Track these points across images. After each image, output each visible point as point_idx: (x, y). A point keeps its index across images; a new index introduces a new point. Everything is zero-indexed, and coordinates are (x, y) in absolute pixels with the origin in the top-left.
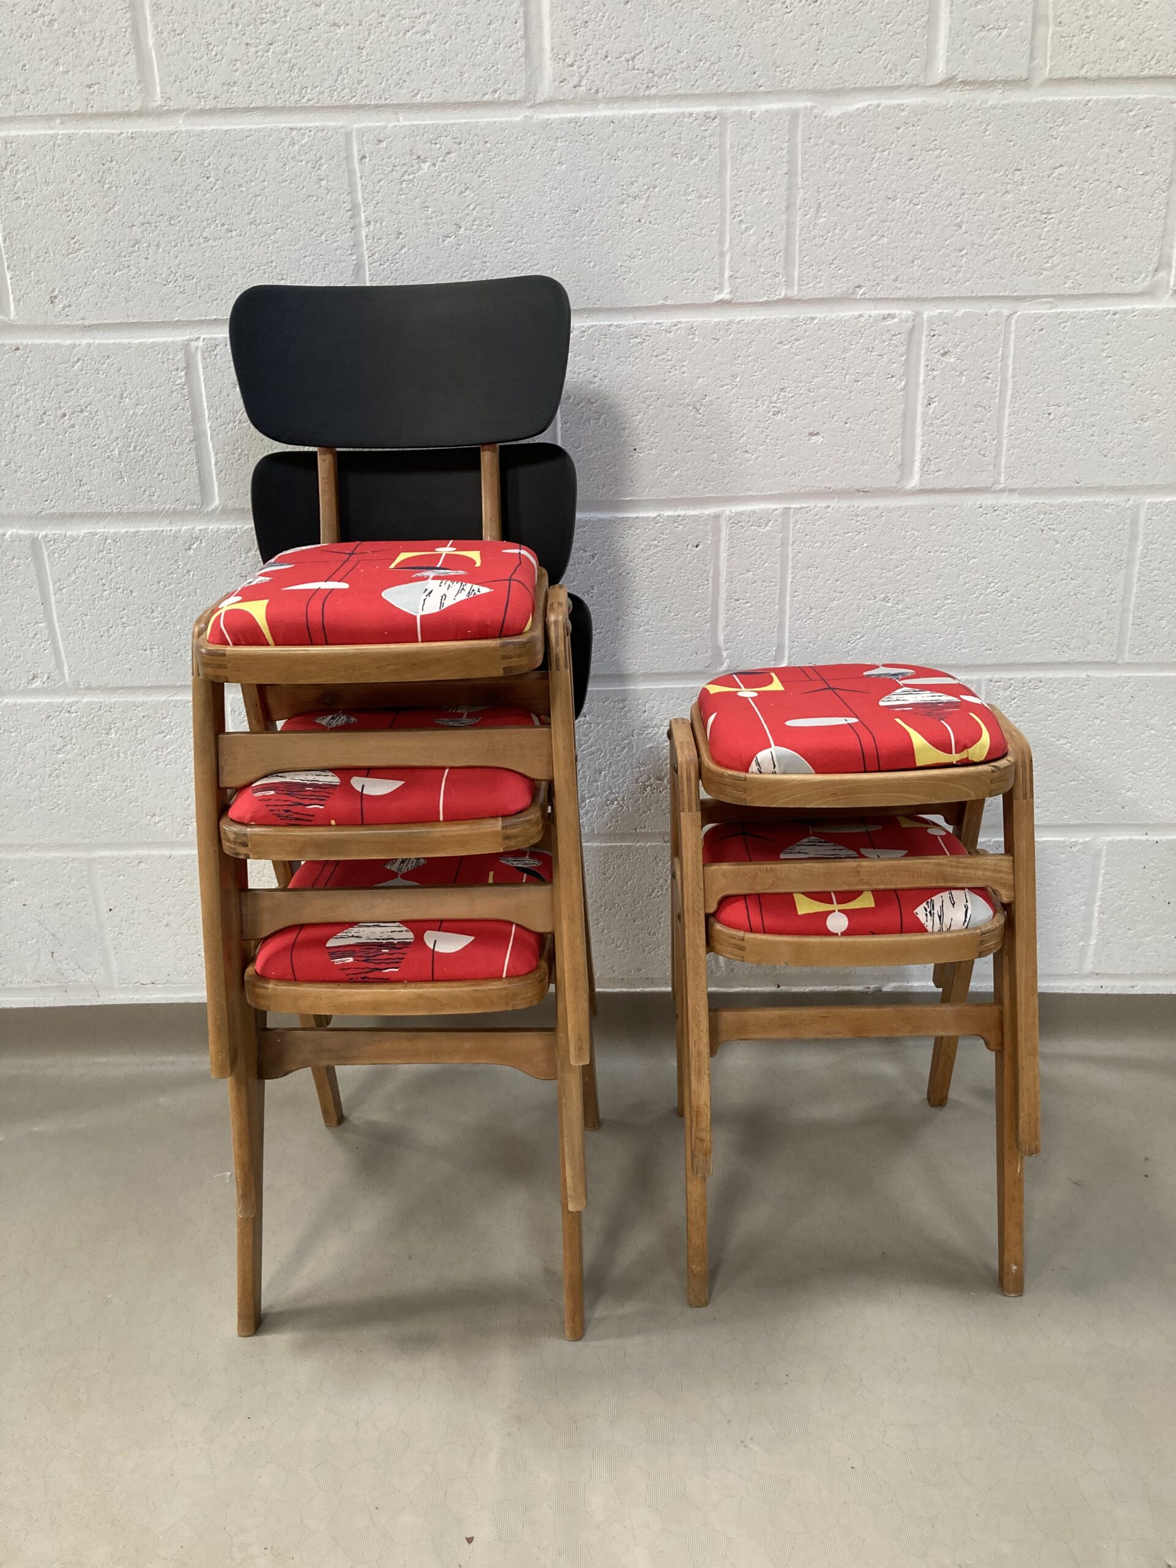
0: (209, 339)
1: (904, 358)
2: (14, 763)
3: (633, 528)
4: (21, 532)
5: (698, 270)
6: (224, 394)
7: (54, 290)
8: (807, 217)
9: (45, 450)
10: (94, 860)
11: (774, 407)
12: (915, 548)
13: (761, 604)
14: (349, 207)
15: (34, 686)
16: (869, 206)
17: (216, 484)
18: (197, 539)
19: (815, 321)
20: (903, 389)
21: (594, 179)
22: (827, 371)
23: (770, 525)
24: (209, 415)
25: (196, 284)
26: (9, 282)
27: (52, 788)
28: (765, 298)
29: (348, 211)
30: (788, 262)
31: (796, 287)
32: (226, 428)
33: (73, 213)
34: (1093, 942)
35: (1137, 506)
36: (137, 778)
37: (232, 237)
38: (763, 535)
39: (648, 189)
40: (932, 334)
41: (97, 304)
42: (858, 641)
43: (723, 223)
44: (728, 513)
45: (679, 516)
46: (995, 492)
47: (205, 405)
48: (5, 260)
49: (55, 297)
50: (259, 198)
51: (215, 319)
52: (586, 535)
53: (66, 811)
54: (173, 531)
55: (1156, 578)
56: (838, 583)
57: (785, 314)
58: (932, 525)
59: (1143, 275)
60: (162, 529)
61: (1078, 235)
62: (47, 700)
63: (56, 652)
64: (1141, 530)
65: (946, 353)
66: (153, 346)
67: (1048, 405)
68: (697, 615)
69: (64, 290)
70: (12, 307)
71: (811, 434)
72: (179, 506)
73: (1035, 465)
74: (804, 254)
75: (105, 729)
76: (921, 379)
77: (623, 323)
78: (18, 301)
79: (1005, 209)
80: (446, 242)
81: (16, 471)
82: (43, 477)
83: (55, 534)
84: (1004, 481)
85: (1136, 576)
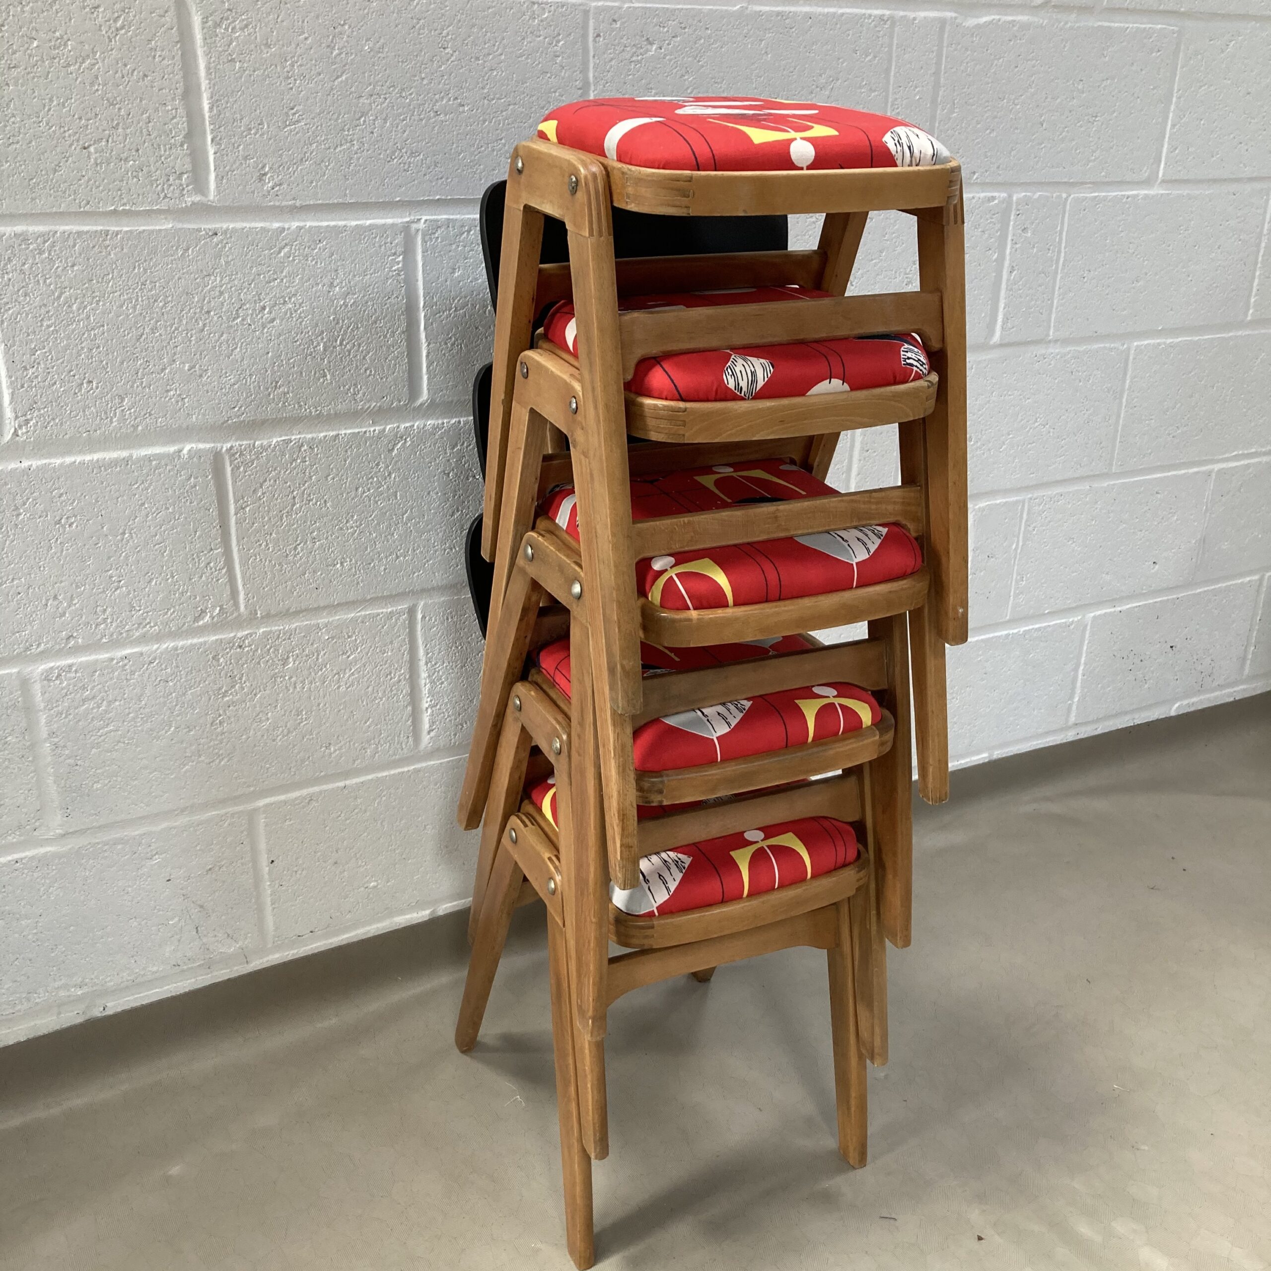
0: (431, 221)
1: (997, 234)
2: (169, 717)
4: (201, 446)
6: (442, 279)
7: (264, 167)
8: (944, 112)
9: (238, 349)
10: (255, 810)
11: (908, 278)
12: (994, 394)
14: (580, 86)
15: (201, 623)
16: (986, 104)
17: (425, 378)
18: (401, 438)
20: (995, 260)
24: (425, 303)
25: (422, 160)
26: (212, 157)
27: (214, 737)
29: (579, 89)
32: (440, 317)
33: (295, 80)
34: (1076, 699)
35: (1129, 349)
36: (314, 708)
37: (464, 112)
39: (833, 81)
40: (1018, 212)
41: (312, 182)
46: (1045, 343)
47: (421, 292)
48: (208, 132)
49: (265, 175)
50: (495, 72)
51: (438, 199)
53: (228, 761)
54: (377, 431)
58: (1006, 373)
59: (1145, 168)
60: (364, 430)
61: (1112, 135)
62: (214, 638)
63: (231, 580)
64: (1130, 367)
65: (1025, 229)
66: (370, 228)
67: (1084, 271)
69: (276, 166)
70: (213, 186)
72: (385, 403)
73: (1072, 319)
75: (282, 659)
76: (1008, 251)
78: (220, 179)
79: (1071, 111)
81: (201, 376)
82: (232, 381)
83: (241, 446)
84: (1052, 334)
85: (1124, 404)
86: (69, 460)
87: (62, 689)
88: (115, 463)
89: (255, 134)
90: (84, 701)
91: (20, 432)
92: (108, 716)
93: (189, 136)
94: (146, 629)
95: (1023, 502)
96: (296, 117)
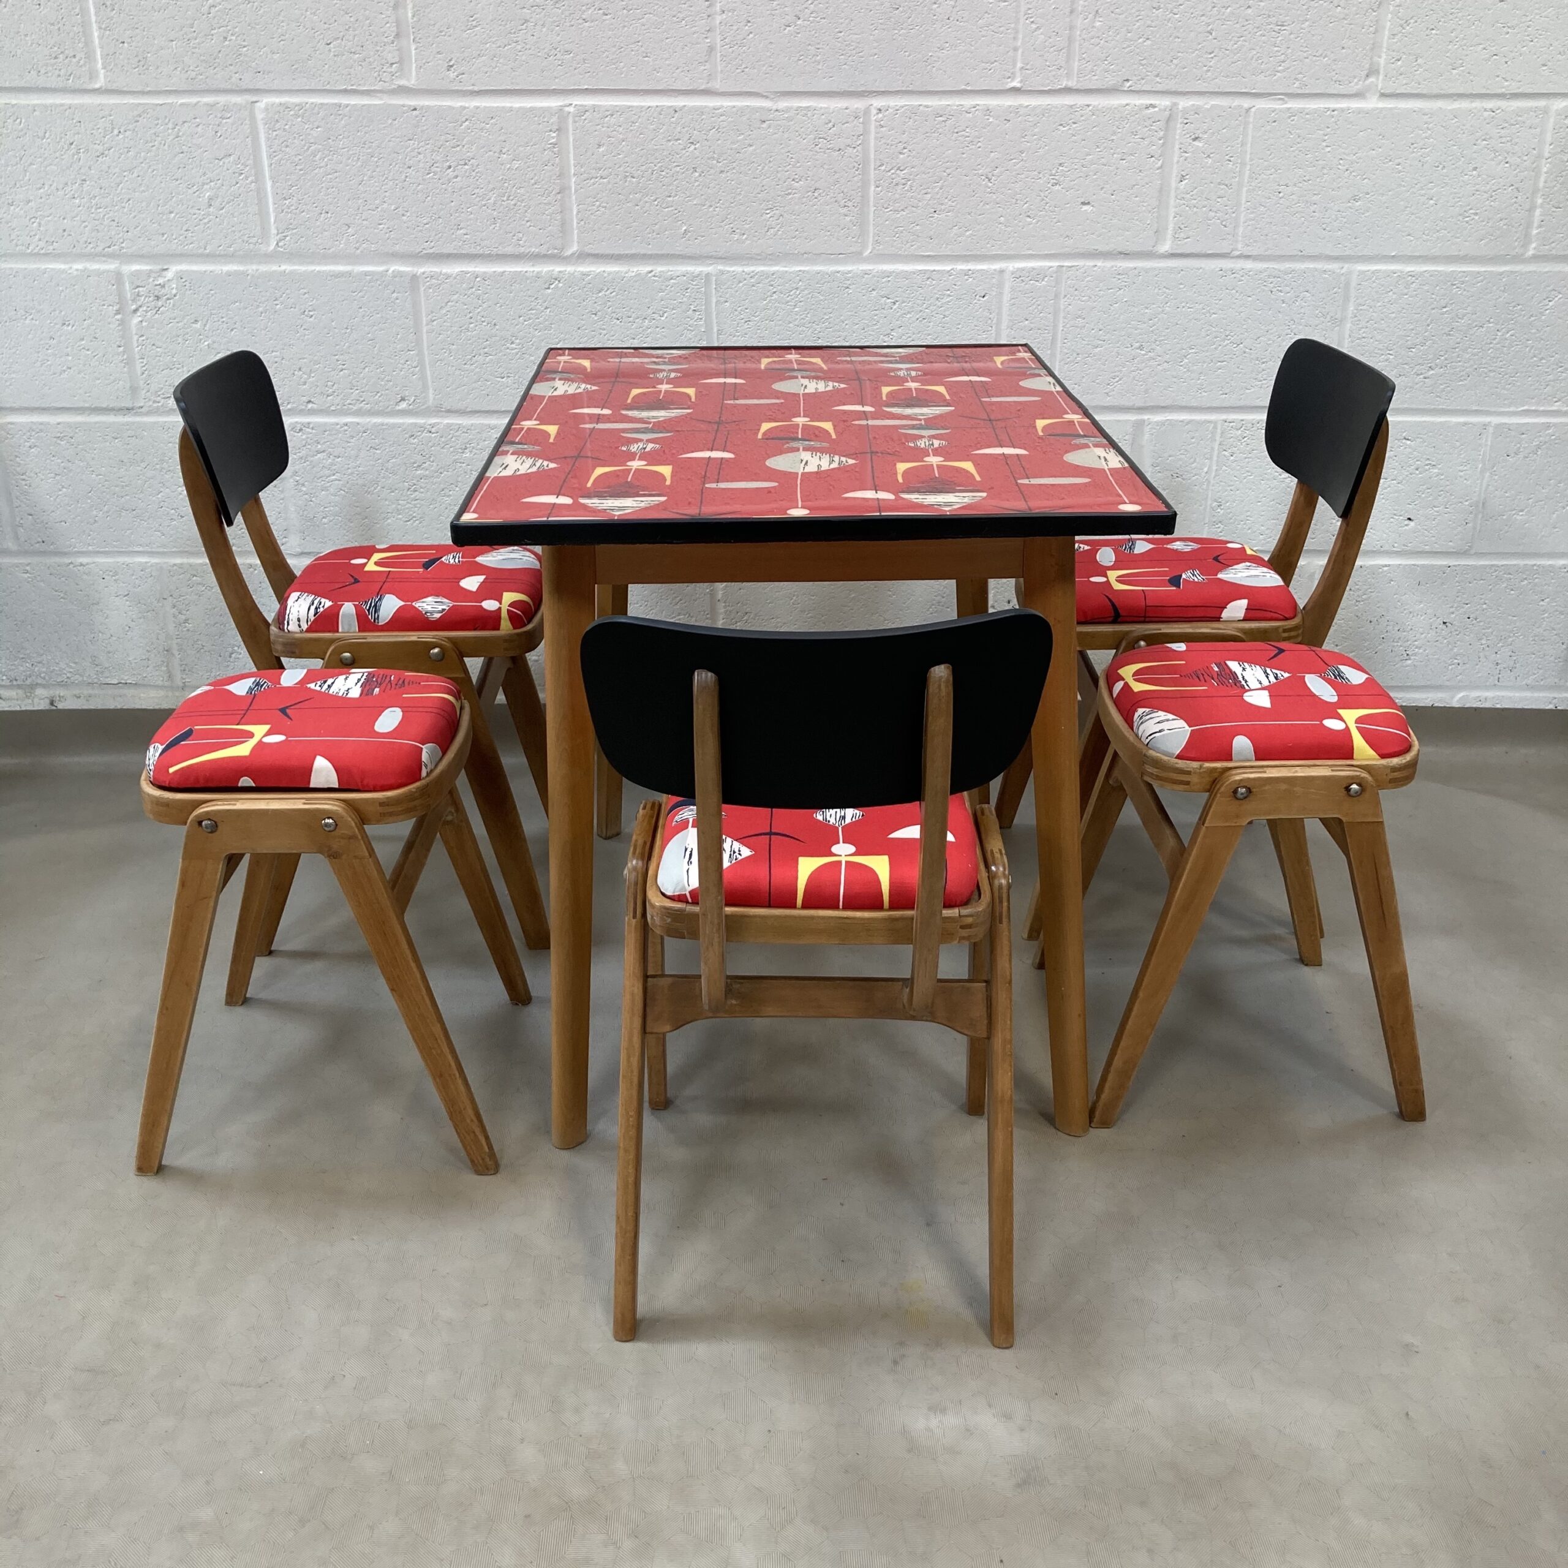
0: (581, 106)
3: (930, 280)
4: (402, 268)
5: (995, 61)
6: (589, 153)
7: (450, 60)
8: (1086, 21)
9: (430, 197)
11: (1053, 179)
12: (1167, 303)
15: (400, 408)
16: (1137, 13)
17: (576, 232)
18: (556, 279)
19: (1091, 108)
20: (1160, 168)
22: (1098, 150)
23: (1046, 280)
24: (575, 171)
26: (413, 52)
28: (1049, 88)
30: (1069, 58)
31: (1075, 78)
32: (588, 183)
35: (1350, 273)
37: (607, 20)
38: (1039, 289)
40: (1185, 121)
41: (486, 73)
42: (1116, 384)
43: (1017, 22)
44: (1011, 269)
45: (970, 270)
46: (1233, 257)
47: (572, 162)
48: (411, 33)
49: (451, 66)
51: (586, 89)
52: (890, 284)
54: (535, 272)
55: (1364, 335)
56: (1101, 332)
57: (1065, 101)
58: (1181, 284)
59: (1356, 80)
60: (526, 270)
61: (1305, 45)
62: (411, 421)
63: (423, 378)
64: (1353, 293)
65: (1196, 138)
66: (532, 109)
67: (1279, 185)
69: (460, 60)
70: (414, 73)
71: (1083, 203)
72: (543, 250)
73: (1267, 235)
74: (1083, 51)
75: (461, 449)
76: (1175, 160)
77: (930, 104)
78: (419, 68)
79: (1247, 21)
80: (786, 31)
81: (403, 215)
82: (425, 221)
83: (431, 272)
84: (1241, 248)
85: (1347, 333)
86: (311, 268)
87: (304, 440)
88: (341, 274)
89: (445, 35)
90: (319, 452)
91: (280, 244)
92: (334, 467)
93: (398, 35)
94: (362, 405)
95: (1215, 423)
96: (474, 23)
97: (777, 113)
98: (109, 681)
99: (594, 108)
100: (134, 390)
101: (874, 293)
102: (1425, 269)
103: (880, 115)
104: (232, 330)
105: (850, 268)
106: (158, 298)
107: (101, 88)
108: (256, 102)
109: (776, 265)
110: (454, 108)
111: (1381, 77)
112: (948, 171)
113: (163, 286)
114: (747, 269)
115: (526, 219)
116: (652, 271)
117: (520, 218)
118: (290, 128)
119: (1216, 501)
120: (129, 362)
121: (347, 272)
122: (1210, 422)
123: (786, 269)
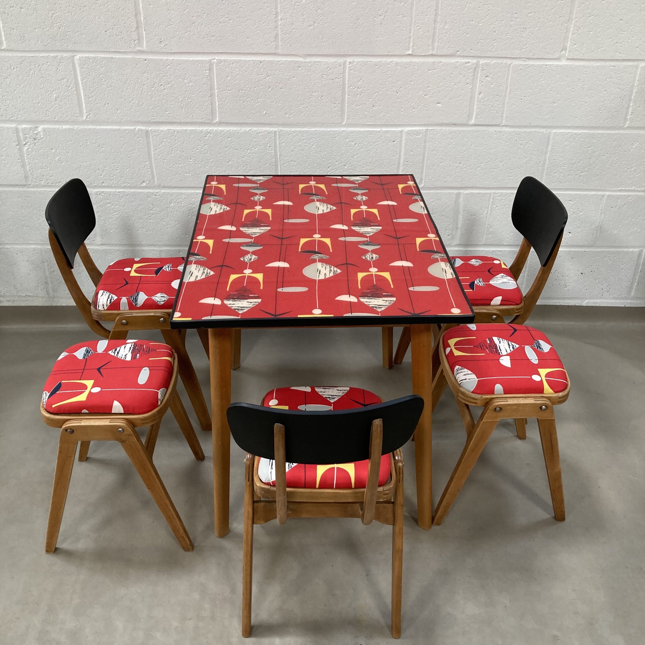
0: (219, 59)
1: (472, 78)
2: (133, 214)
3: (371, 135)
4: (142, 128)
5: (401, 42)
6: (223, 80)
7: (161, 39)
8: (441, 26)
9: (153, 98)
10: (161, 250)
11: (425, 93)
12: (471, 145)
13: (415, 163)
14: (275, 14)
15: (143, 185)
16: (464, 23)
17: (218, 113)
18: (209, 133)
19: (442, 63)
20: (471, 89)
21: (365, 8)
22: (444, 81)
23: (420, 135)
25: (215, 39)
26: (144, 35)
27: (147, 223)
28: (424, 54)
30: (433, 42)
31: (436, 50)
33: (171, 11)
35: (550, 133)
36: (180, 221)
37: (230, 22)
38: (417, 139)
39: (385, 13)
40: (483, 69)
41: (177, 45)
43: (411, 26)
44: (406, 130)
45: (388, 131)
46: (501, 126)
47: (216, 83)
48: (143, 27)
49: (162, 42)
50: (241, 9)
51: (221, 52)
52: (353, 136)
53: (152, 232)
54: (200, 130)
55: (555, 159)
56: (443, 157)
57: (431, 60)
58: (478, 137)
59: (557, 53)
60: (196, 129)
61: (535, 37)
62: (148, 191)
63: (152, 173)
64: (551, 142)
65: (487, 76)
66: (197, 61)
67: (521, 96)
68: (392, 166)
69: (165, 39)
70: (145, 45)
71: (438, 103)
72: (203, 120)
73: (515, 117)
74: (439, 39)
75: (169, 202)
76: (478, 85)
77: (372, 60)
78: (147, 42)
79: (511, 27)
80: (310, 28)
81: (142, 105)
82: (152, 108)
83: (155, 129)
84: (504, 123)
85: (548, 158)
86: (102, 127)
87: (101, 198)
88: (115, 130)
89: (158, 28)
90: (108, 203)
91: (88, 117)
92: (115, 210)
93: (137, 28)
94: (126, 184)
95: (490, 194)
96: (171, 23)
97: (305, 64)
98: (22, 295)
99: (225, 61)
100: (26, 178)
101: (347, 140)
102: (582, 132)
103: (351, 65)
104: (68, 153)
105: (336, 129)
106: (35, 139)
107: (5, 49)
108: (75, 56)
109: (304, 128)
110: (163, 60)
111: (567, 51)
112: (379, 89)
113: (37, 134)
114: (293, 129)
115: (196, 107)
116: (251, 130)
117: (193, 107)
118: (91, 67)
119: (489, 225)
120: (24, 166)
121: (118, 129)
122: (488, 193)
123: (309, 129)
